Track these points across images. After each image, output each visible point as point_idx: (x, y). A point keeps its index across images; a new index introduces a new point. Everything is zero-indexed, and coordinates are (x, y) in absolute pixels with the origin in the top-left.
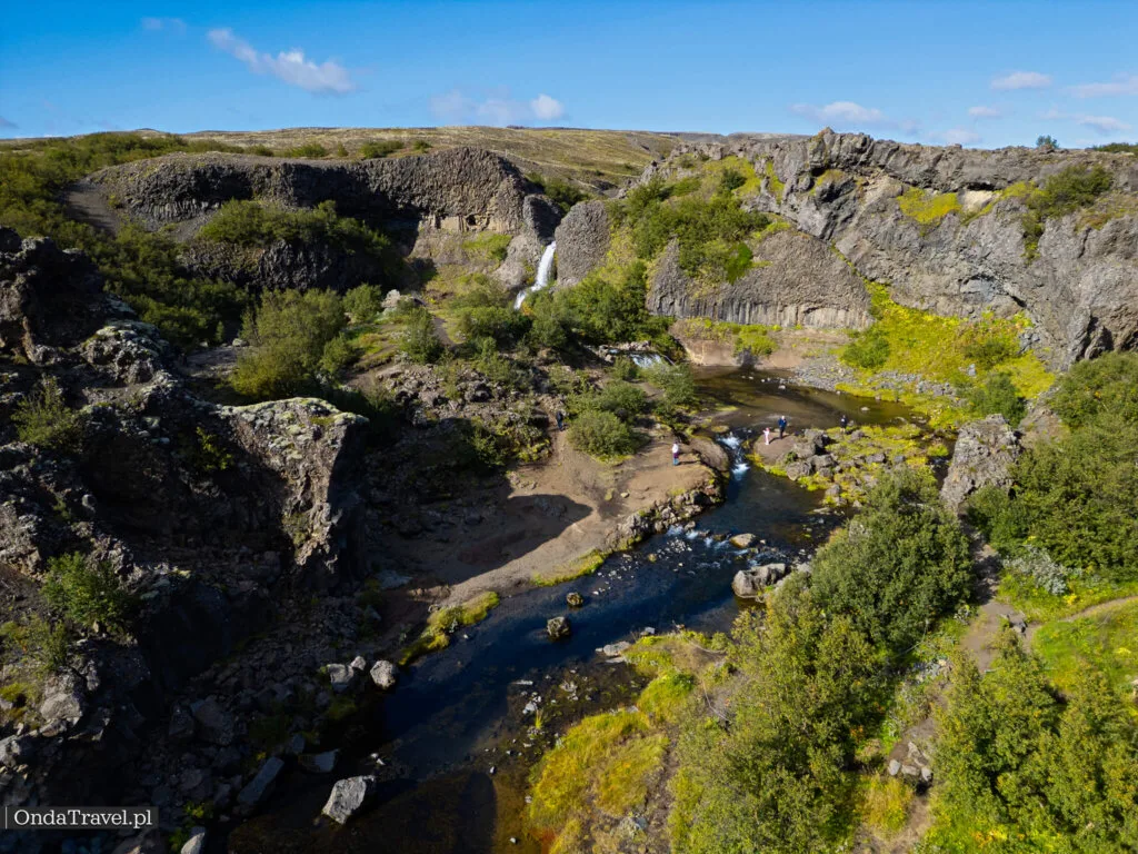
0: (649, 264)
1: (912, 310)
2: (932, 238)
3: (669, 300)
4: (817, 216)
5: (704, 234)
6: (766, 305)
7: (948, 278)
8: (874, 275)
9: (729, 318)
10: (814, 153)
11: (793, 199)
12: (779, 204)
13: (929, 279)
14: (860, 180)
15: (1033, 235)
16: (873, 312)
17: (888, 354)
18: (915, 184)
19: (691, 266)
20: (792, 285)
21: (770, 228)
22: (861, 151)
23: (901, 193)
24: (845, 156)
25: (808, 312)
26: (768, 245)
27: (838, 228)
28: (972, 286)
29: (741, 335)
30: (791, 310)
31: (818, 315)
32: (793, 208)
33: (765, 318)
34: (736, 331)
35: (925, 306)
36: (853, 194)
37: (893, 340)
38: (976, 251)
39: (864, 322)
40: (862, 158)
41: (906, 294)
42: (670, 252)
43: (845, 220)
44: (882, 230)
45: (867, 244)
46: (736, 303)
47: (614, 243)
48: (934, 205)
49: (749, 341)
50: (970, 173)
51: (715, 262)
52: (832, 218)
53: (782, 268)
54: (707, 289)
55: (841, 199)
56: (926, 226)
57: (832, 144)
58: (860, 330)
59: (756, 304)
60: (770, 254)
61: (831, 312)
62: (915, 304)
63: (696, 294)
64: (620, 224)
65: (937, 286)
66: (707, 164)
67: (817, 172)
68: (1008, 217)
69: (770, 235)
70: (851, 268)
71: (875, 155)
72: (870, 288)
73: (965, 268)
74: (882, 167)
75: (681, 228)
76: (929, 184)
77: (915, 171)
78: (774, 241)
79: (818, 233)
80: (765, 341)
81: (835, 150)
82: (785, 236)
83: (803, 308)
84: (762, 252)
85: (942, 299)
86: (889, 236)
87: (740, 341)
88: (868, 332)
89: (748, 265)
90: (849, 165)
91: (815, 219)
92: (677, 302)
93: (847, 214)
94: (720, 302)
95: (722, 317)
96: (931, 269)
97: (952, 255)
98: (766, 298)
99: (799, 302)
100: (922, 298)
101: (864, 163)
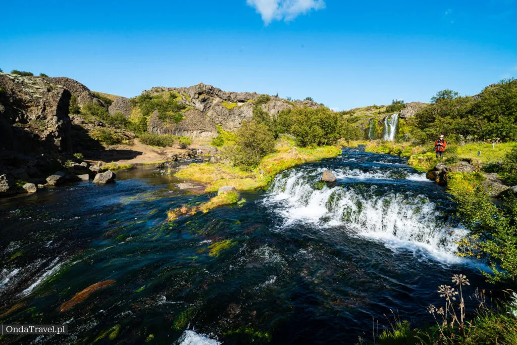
0: (148, 118)
1: (228, 132)
2: (232, 113)
3: (156, 129)
4: (201, 105)
5: (166, 109)
6: (188, 131)
7: (236, 123)
8: (218, 122)
9: (176, 135)
10: (199, 88)
11: (194, 100)
12: (189, 102)
13: (232, 124)
14: (211, 98)
16: (218, 132)
17: (223, 142)
18: (225, 100)
19: (162, 118)
20: (195, 124)
21: (187, 109)
22: (211, 90)
23: (222, 102)
24: (207, 90)
25: (200, 133)
26: (187, 113)
27: (207, 109)
29: (181, 139)
30: (195, 132)
31: (203, 134)
32: (194, 103)
33: (187, 135)
34: (179, 138)
35: (231, 131)
36: (210, 101)
37: (224, 139)
38: (243, 115)
39: (216, 135)
40: (212, 92)
41: (226, 128)
42: (155, 114)
43: (209, 108)
44: (219, 110)
45: (215, 114)
46: (178, 130)
47: (133, 112)
48: (231, 105)
49: (183, 141)
50: (239, 98)
51: (171, 117)
52: (205, 106)
53: (192, 120)
54: (169, 126)
55: (207, 102)
56: (230, 109)
57: (203, 87)
58: (215, 137)
59: (184, 130)
60: (188, 116)
61: (206, 133)
62: (229, 130)
63: (165, 127)
64: (135, 106)
65: (234, 125)
66: (164, 92)
67: (200, 94)
68: (250, 106)
69: (187, 111)
70: (211, 120)
71: (215, 91)
72: (217, 126)
73: (240, 120)
74: (217, 95)
75: (158, 107)
76: (229, 100)
77: (225, 97)
78: (189, 112)
79: (202, 110)
80: (189, 141)
81: (204, 89)
82: (192, 111)
83: (199, 132)
84: (185, 115)
85: (235, 129)
86: (221, 111)
87: (180, 141)
88: (217, 138)
89: (181, 119)
90: (208, 93)
91: (200, 106)
92: (158, 130)
93: (209, 106)
94: (173, 129)
95: (174, 134)
96: (232, 121)
97: (237, 117)
98: (187, 129)
99: (198, 130)
100: (230, 129)
101: (212, 93)
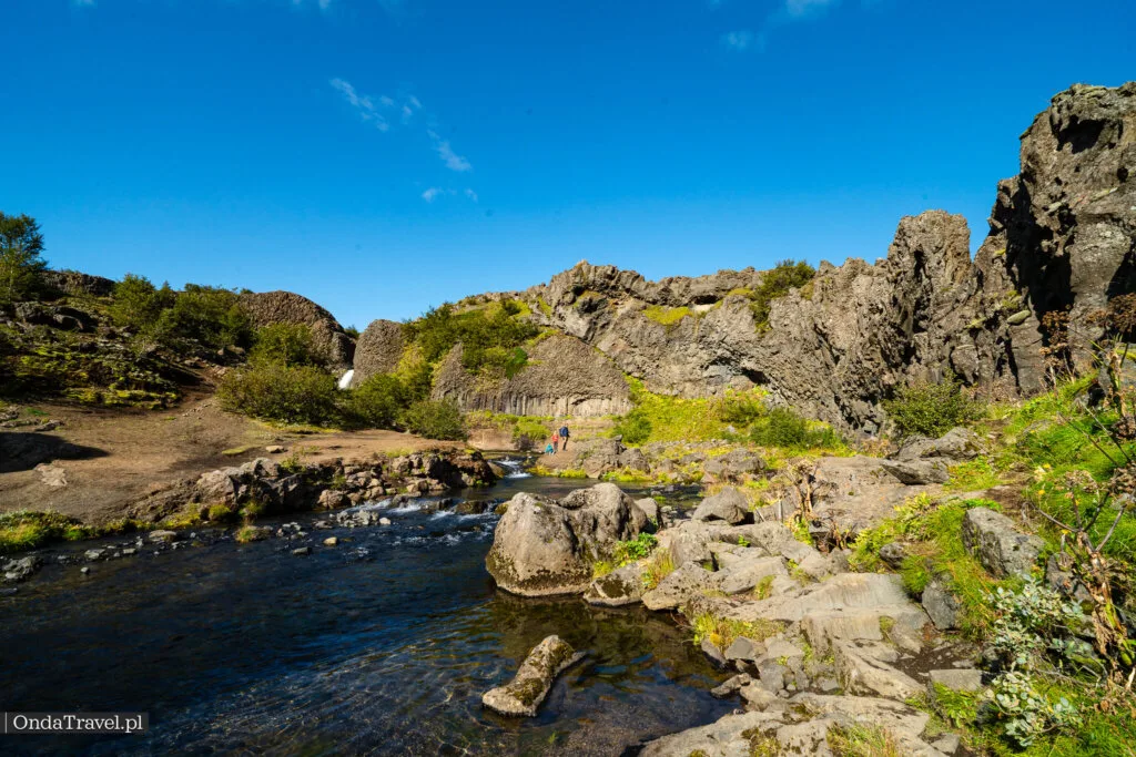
0: (436, 366)
1: (664, 397)
2: (675, 334)
3: (452, 395)
4: (581, 322)
5: (483, 342)
6: (540, 397)
7: (692, 365)
8: (630, 369)
9: (508, 410)
10: (575, 275)
11: (561, 309)
12: (549, 318)
13: (676, 369)
14: (611, 301)
15: (761, 317)
16: (632, 398)
17: (650, 430)
18: (654, 302)
19: (472, 365)
20: (562, 378)
21: (540, 336)
22: (611, 278)
23: (645, 308)
24: (599, 281)
25: (576, 404)
26: (540, 349)
27: (598, 332)
28: (713, 370)
29: (518, 424)
30: (562, 402)
31: (585, 406)
32: (561, 318)
33: (539, 409)
34: (514, 421)
35: (675, 392)
36: (607, 309)
37: (653, 420)
38: (714, 337)
39: (626, 408)
40: (613, 283)
41: (659, 384)
42: (455, 354)
43: (603, 327)
44: (634, 330)
45: (622, 343)
46: (514, 396)
47: (407, 354)
48: (670, 314)
49: (525, 428)
50: (696, 290)
51: (496, 362)
52: (592, 326)
53: (553, 364)
54: (488, 384)
55: (597, 312)
56: (669, 326)
57: (589, 271)
58: (623, 415)
59: (531, 397)
60: (543, 355)
61: (596, 402)
62: (668, 391)
63: (478, 389)
64: (412, 339)
65: (682, 373)
67: (578, 291)
68: (737, 306)
69: (542, 340)
70: (611, 362)
71: (623, 281)
72: (628, 379)
73: (705, 356)
74: (628, 290)
75: (466, 336)
76: (665, 301)
77: (653, 294)
78: (546, 344)
79: (582, 334)
80: (541, 428)
81: (591, 276)
82: (555, 339)
83: (572, 400)
84: (535, 354)
85: (688, 384)
86: (640, 334)
87: (517, 429)
88: (630, 416)
89: (523, 364)
90: (603, 288)
91: (577, 323)
92: (459, 399)
93: (605, 322)
94: (499, 395)
95: (501, 409)
96: (677, 360)
97: (693, 346)
98: (539, 392)
99: (569, 394)
100: (672, 386)
101: (614, 288)
